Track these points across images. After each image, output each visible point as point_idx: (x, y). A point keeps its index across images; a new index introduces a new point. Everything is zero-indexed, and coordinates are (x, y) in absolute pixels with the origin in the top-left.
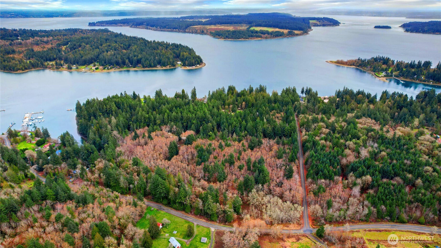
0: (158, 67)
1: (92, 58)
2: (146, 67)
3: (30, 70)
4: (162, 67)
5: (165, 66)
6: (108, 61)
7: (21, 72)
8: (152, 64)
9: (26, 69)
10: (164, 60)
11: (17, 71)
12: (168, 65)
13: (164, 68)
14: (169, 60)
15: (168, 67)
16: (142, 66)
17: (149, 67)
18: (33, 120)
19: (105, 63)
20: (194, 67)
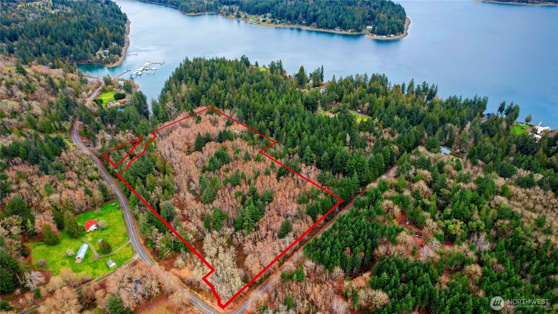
0: (336, 29)
1: (266, 6)
2: (321, 27)
3: (203, 13)
4: (341, 31)
5: (345, 29)
6: (280, 13)
7: (193, 14)
8: (330, 25)
9: (199, 11)
10: (347, 20)
11: (190, 12)
12: (350, 28)
13: (344, 32)
14: (353, 21)
15: (349, 32)
16: (316, 26)
17: (325, 28)
18: (147, 70)
19: (277, 15)
20: (384, 37)
